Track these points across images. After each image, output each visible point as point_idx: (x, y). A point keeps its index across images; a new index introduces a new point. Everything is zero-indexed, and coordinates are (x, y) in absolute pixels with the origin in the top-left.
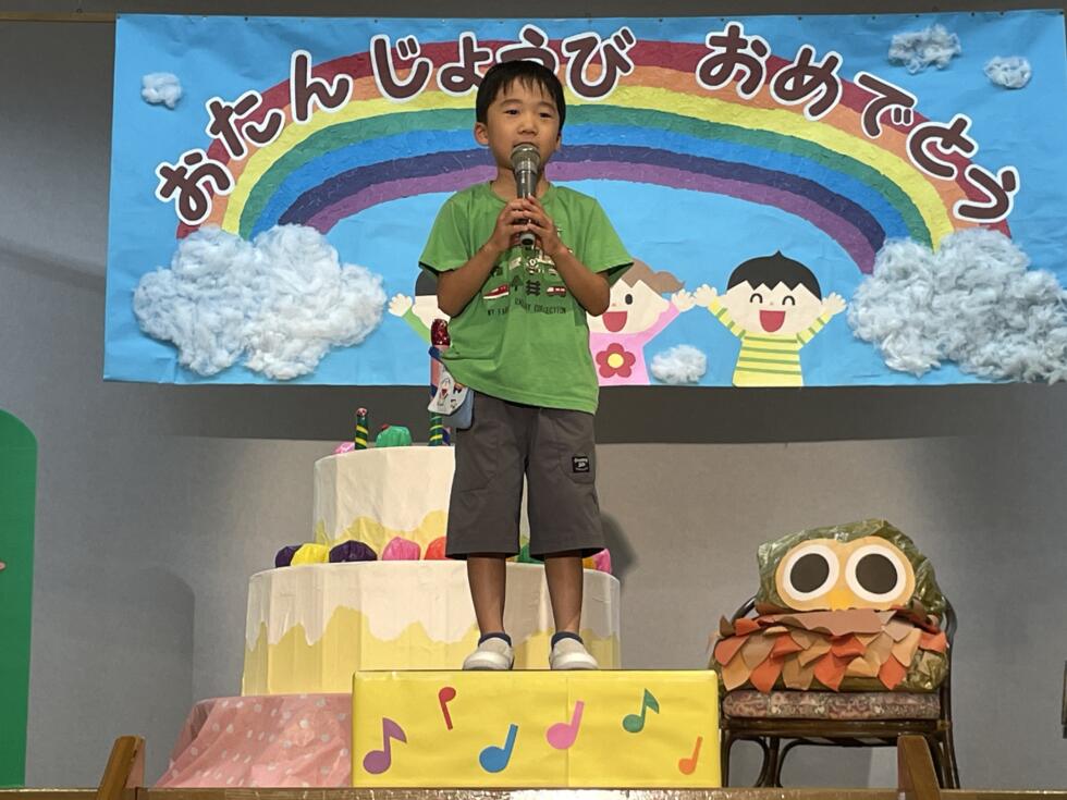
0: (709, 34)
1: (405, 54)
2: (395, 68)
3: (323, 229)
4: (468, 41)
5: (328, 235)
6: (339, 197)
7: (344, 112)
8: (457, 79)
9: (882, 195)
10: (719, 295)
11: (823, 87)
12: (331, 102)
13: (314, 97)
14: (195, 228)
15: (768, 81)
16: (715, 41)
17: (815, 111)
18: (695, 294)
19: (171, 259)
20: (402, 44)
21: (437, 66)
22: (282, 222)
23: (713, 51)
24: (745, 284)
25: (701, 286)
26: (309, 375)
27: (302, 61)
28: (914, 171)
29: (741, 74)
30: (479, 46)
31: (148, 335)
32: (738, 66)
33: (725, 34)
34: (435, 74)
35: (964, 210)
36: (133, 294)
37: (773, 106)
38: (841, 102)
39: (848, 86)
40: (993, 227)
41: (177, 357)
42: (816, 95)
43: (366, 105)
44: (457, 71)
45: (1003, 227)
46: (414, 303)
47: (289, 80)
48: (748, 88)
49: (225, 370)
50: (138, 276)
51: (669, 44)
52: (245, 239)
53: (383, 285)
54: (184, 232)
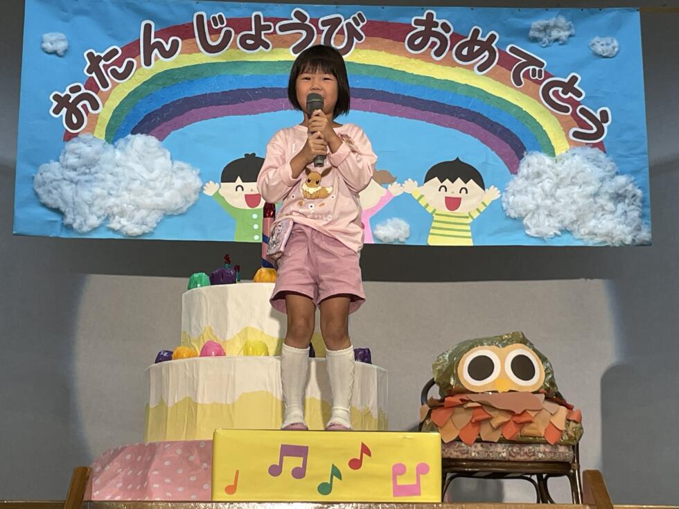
0: (415, 18)
1: (216, 25)
2: (210, 34)
3: (161, 137)
4: (257, 17)
5: (164, 141)
6: (170, 117)
7: (176, 62)
8: (250, 42)
9: (523, 124)
10: (419, 186)
11: (487, 53)
12: (167, 55)
13: (156, 51)
14: (76, 135)
15: (451, 49)
16: (418, 22)
17: (481, 68)
18: (403, 185)
19: (60, 155)
20: (214, 18)
21: (237, 33)
22: (134, 132)
23: (416, 28)
24: (436, 179)
25: (407, 180)
26: (151, 233)
27: (148, 27)
28: (544, 109)
29: (434, 44)
30: (264, 21)
31: (44, 205)
32: (432, 39)
33: (424, 18)
34: (236, 38)
35: (576, 134)
36: (33, 178)
37: (454, 65)
38: (497, 63)
39: (502, 53)
40: (594, 146)
41: (63, 219)
42: (482, 58)
43: (189, 57)
44: (250, 37)
45: (600, 146)
46: (220, 187)
47: (139, 40)
48: (438, 53)
49: (95, 229)
50: (36, 165)
51: (388, 24)
52: (109, 143)
53: (200, 175)
54: (68, 137)
